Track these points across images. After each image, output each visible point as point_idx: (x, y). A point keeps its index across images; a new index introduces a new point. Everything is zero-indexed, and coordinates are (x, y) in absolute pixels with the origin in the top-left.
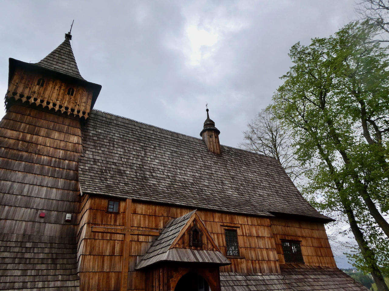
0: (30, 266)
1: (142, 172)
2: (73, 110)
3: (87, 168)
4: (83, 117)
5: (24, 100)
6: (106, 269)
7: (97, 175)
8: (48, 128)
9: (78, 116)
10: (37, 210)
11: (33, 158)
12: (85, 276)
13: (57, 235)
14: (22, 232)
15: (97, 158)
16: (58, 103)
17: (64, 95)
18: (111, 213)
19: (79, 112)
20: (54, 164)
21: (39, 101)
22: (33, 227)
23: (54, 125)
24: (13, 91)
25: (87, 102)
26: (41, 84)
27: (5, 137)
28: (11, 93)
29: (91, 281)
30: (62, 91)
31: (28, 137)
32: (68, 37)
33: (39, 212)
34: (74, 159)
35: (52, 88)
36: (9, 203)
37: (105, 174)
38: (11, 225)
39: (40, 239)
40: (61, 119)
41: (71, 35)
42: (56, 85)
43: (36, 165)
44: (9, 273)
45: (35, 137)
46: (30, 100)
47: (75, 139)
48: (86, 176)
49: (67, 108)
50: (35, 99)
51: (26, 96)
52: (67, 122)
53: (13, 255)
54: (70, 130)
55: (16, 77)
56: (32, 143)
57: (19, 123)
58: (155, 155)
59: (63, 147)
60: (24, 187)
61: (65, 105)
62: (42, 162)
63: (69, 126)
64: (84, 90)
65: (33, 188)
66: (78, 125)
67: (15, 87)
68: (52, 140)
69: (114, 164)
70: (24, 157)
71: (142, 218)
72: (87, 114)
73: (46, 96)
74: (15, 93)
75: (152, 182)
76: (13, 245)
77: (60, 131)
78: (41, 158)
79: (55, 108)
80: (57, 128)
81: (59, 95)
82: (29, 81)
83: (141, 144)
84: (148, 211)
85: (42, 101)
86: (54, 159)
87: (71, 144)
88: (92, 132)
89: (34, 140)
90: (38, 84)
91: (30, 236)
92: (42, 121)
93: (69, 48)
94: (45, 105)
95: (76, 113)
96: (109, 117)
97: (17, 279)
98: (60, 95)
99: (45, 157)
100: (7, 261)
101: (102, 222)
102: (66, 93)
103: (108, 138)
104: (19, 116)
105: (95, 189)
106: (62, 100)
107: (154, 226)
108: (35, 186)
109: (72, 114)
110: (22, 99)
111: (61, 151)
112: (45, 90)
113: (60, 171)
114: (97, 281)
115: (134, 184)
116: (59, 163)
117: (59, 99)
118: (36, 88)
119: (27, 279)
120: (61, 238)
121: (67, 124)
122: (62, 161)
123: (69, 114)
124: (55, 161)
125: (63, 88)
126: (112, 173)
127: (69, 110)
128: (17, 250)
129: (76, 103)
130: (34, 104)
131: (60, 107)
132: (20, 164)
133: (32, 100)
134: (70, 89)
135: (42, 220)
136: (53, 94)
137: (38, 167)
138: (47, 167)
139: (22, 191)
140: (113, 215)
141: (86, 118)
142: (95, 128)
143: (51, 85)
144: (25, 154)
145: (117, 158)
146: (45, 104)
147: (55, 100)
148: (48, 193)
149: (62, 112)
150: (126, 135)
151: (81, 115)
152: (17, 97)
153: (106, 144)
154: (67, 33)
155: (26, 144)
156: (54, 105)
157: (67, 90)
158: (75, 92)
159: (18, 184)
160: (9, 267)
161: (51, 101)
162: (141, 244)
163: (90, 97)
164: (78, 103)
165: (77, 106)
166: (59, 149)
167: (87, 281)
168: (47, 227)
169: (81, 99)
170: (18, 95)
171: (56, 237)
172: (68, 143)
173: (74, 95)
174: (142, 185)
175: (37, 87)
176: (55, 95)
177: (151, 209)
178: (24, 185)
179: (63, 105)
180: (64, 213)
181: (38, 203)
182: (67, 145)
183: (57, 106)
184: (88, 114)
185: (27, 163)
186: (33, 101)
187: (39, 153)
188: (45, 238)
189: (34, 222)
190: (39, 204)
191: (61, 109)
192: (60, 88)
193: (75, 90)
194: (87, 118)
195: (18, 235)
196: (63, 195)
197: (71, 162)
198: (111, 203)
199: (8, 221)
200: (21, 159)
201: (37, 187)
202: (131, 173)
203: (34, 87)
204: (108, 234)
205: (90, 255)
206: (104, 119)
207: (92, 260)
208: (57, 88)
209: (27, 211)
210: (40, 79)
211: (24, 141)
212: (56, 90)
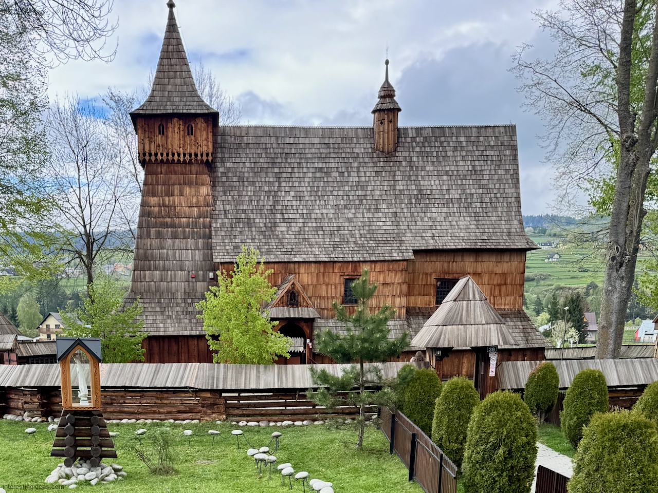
2: (196, 155)
3: (219, 225)
4: (207, 160)
5: (153, 158)
8: (180, 184)
9: (202, 160)
10: (189, 271)
11: (175, 223)
14: (183, 291)
15: (228, 208)
16: (182, 151)
17: (184, 138)
19: (202, 155)
20: (192, 226)
21: (165, 155)
22: (189, 286)
23: (184, 178)
24: (142, 151)
25: (208, 138)
26: (162, 132)
27: (151, 206)
28: (142, 155)
30: (182, 133)
31: (167, 199)
33: (190, 273)
34: (207, 215)
35: (172, 133)
36: (169, 269)
37: (234, 229)
38: (175, 286)
39: (195, 295)
40: (188, 169)
42: (175, 126)
43: (179, 230)
45: (171, 198)
47: (204, 190)
48: (218, 237)
49: (190, 155)
50: (162, 154)
52: (194, 168)
54: (198, 180)
55: (140, 133)
56: (171, 206)
57: (156, 186)
58: (291, 184)
59: (196, 203)
61: (188, 151)
62: (182, 225)
63: (197, 174)
64: (202, 121)
66: (206, 170)
67: (142, 145)
68: (185, 198)
69: (244, 211)
70: (169, 223)
72: (210, 155)
73: (170, 146)
74: (144, 154)
75: (281, 229)
77: (190, 185)
78: (181, 221)
79: (180, 158)
80: (187, 180)
82: (151, 133)
83: (276, 170)
85: (168, 155)
86: (191, 220)
87: (202, 198)
89: (171, 202)
92: (173, 176)
94: (171, 158)
95: (199, 157)
96: (238, 133)
98: (181, 139)
99: (184, 219)
102: (186, 134)
103: (238, 174)
104: (154, 178)
106: (184, 146)
109: (196, 160)
110: (151, 158)
111: (196, 209)
112: (167, 138)
113: (197, 231)
116: (196, 222)
117: (182, 146)
118: (159, 139)
121: (194, 172)
122: (197, 220)
123: (193, 160)
124: (192, 222)
125: (182, 128)
126: (241, 225)
127: (193, 156)
129: (198, 144)
130: (162, 159)
131: (185, 155)
132: (168, 231)
133: (159, 157)
134: (189, 126)
135: (194, 280)
136: (175, 140)
137: (181, 231)
138: (187, 230)
139: (175, 257)
141: (210, 160)
142: (223, 161)
143: (170, 129)
144: (168, 220)
145: (247, 203)
147: (178, 149)
148: (193, 255)
149: (187, 161)
150: (258, 160)
151: (205, 158)
152: (147, 157)
153: (235, 184)
155: (167, 209)
157: (186, 130)
158: (194, 129)
159: (171, 251)
161: (175, 152)
163: (210, 129)
164: (200, 143)
165: (199, 148)
166: (193, 207)
168: (198, 285)
169: (202, 136)
170: (147, 154)
172: (199, 197)
173: (194, 134)
175: (160, 136)
176: (176, 142)
178: (175, 251)
179: (186, 152)
180: (208, 272)
181: (188, 265)
182: (199, 199)
183: (181, 156)
184: (212, 154)
185: (172, 229)
187: (178, 216)
188: (199, 295)
189: (189, 282)
190: (189, 267)
191: (185, 158)
192: (179, 129)
193: (193, 126)
194: (212, 160)
195: (181, 293)
196: (204, 255)
197: (205, 219)
199: (173, 283)
200: (166, 225)
201: (184, 251)
202: (261, 221)
203: (157, 138)
208: (176, 130)
209: (182, 274)
210: (160, 125)
211: (164, 205)
212: (176, 134)
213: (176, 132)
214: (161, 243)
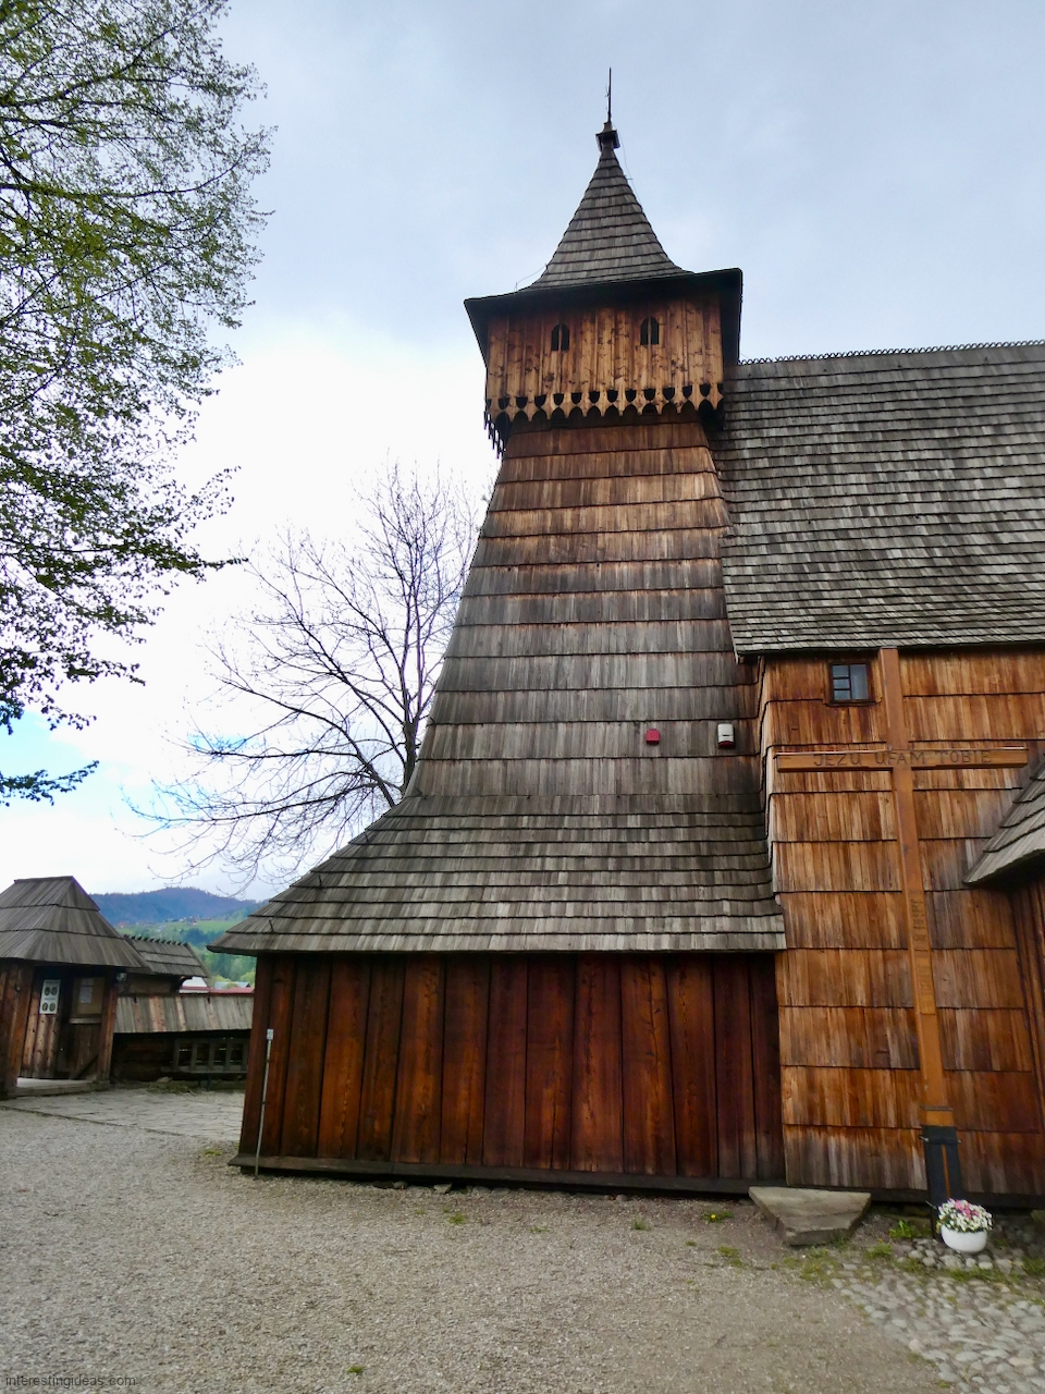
0: (647, 878)
1: (953, 540)
2: (669, 392)
3: (749, 571)
4: (706, 404)
5: (530, 410)
6: (861, 881)
7: (785, 587)
8: (613, 476)
9: (688, 405)
10: (636, 723)
11: (593, 578)
12: (797, 903)
13: (704, 789)
14: (612, 789)
15: (779, 528)
16: (621, 385)
17: (632, 349)
18: (845, 704)
19: (687, 391)
20: (653, 581)
21: (568, 398)
22: (636, 772)
23: (627, 461)
24: (498, 396)
25: (707, 347)
26: (562, 343)
27: (513, 537)
28: (495, 404)
29: (818, 917)
30: (624, 341)
31: (568, 514)
32: (608, 139)
33: (643, 728)
34: (706, 550)
35: (593, 343)
36: (563, 715)
37: (811, 577)
38: (582, 773)
39: (660, 804)
40: (642, 434)
41: (614, 129)
42: (601, 327)
43: (606, 597)
44: (599, 894)
45: (584, 512)
46: (545, 407)
47: (696, 486)
48: (749, 598)
49: (650, 393)
50: (559, 398)
51: (531, 397)
52: (662, 434)
53: (601, 850)
54: (675, 462)
55: (494, 351)
56: (580, 533)
57: (537, 485)
58: (1000, 461)
59: (667, 521)
60: (590, 663)
61: (643, 383)
62: (617, 583)
63: (669, 448)
64: (689, 308)
65: (611, 665)
66: (700, 436)
67: (499, 380)
68: (631, 510)
69: (842, 534)
70: (571, 580)
71: (964, 709)
72: (714, 390)
73: (584, 375)
74: (504, 402)
75: (998, 570)
76: (596, 823)
77: (648, 475)
78: (613, 573)
79: (615, 403)
80: (637, 466)
81: (617, 358)
82: (529, 348)
83: (937, 434)
84: (986, 681)
85: (576, 397)
86: (648, 567)
87: (687, 506)
88: (748, 444)
89: (583, 523)
90: (554, 348)
91: (632, 797)
92: (593, 457)
93: (620, 181)
94: (588, 407)
95: (679, 397)
96: (799, 370)
97: (618, 910)
98: (622, 355)
99: (624, 567)
100: (590, 864)
101: (819, 736)
102: (637, 343)
103: (808, 450)
104: (531, 464)
105: (777, 636)
106: (630, 371)
107: (1016, 731)
108: (616, 658)
109: (669, 407)
110: (525, 410)
111: (666, 537)
112: (577, 356)
113: (671, 597)
114: (838, 919)
115: (921, 591)
116: (666, 573)
117: (623, 372)
118: (552, 362)
119: (643, 910)
120: (716, 796)
121: (663, 443)
122: (672, 565)
123: (659, 408)
124: (654, 572)
125: (624, 328)
126: (837, 567)
127: (659, 396)
128: (607, 836)
129: (673, 363)
130: (559, 411)
131: (631, 394)
132: (565, 603)
133: (550, 405)
134: (646, 322)
135: (656, 751)
136: (601, 361)
137: (611, 600)
138: (634, 595)
139: (587, 677)
140: (853, 711)
141: (715, 405)
142: (755, 426)
143: (588, 336)
144: (571, 571)
145: (849, 512)
146: (585, 403)
147: (609, 380)
148: (655, 670)
149: (640, 410)
150: (871, 417)
151: (697, 398)
152: (512, 410)
153: (801, 471)
154: (601, 129)
155: (567, 541)
156: (612, 395)
157: (638, 331)
158: (661, 328)
159: (575, 660)
160: (597, 878)
161: (601, 388)
162: (973, 799)
163: (714, 324)
164: (680, 363)
165: (679, 372)
166: (658, 530)
167: (806, 919)
168: (671, 770)
169: (687, 342)
170: (513, 402)
171: (701, 796)
172: (678, 504)
173: (661, 340)
174: (954, 590)
175: (554, 355)
176: (606, 364)
177: (995, 673)
178: (587, 658)
179: (636, 387)
180: (711, 724)
181: (633, 703)
182: (678, 510)
183: (619, 398)
184: (720, 387)
185: (581, 596)
186: (554, 407)
187: (605, 560)
188: (674, 802)
189: (636, 758)
190: (637, 709)
191: (634, 403)
192: (616, 331)
193: (661, 321)
194: (721, 403)
195: (603, 797)
196: (695, 670)
197: (700, 562)
198: (839, 671)
199: (573, 763)
200: (562, 588)
201: (622, 658)
202: (911, 553)
203: (546, 359)
204: (846, 773)
205: (801, 841)
206: (784, 384)
207: (809, 857)
208: (607, 335)
209: (612, 731)
210: (557, 329)
211: (559, 533)
212: (606, 346)
213: (605, 340)
214: (537, 638)
